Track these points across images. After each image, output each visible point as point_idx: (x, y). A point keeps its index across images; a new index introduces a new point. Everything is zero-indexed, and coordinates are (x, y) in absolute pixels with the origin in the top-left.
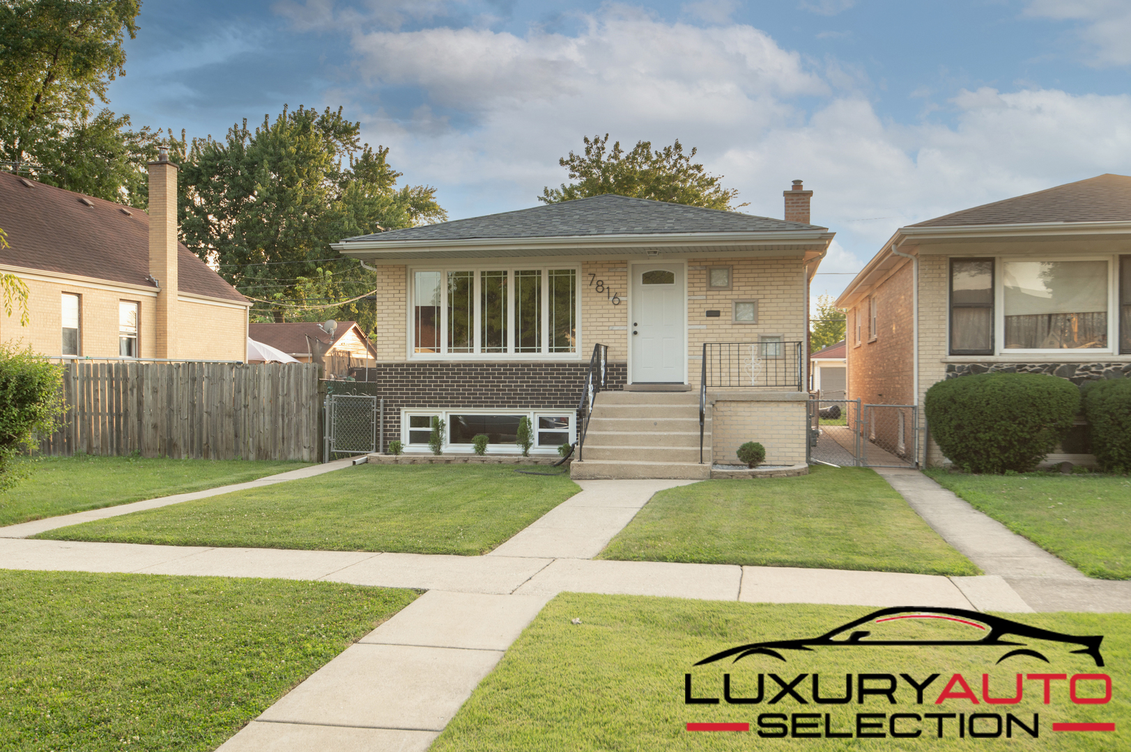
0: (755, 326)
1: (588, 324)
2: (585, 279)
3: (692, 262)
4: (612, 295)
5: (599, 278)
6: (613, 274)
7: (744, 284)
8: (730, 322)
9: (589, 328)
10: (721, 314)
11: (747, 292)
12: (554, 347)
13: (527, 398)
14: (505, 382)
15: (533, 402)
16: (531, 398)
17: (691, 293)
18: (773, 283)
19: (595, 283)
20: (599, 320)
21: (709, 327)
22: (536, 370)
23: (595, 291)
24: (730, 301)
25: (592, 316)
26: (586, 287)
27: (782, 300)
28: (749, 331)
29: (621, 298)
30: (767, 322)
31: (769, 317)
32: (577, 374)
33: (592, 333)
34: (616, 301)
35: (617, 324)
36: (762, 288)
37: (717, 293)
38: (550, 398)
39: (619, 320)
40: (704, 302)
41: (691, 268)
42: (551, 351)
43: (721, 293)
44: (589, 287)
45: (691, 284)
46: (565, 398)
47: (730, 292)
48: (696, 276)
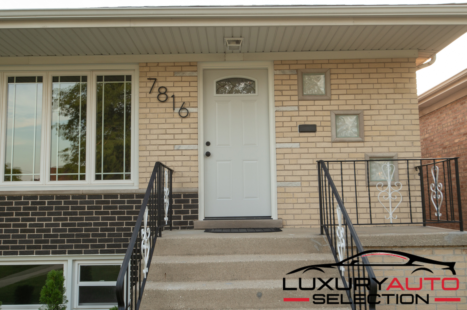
0: (361, 144)
1: (147, 142)
2: (143, 85)
3: (278, 64)
4: (179, 105)
5: (161, 84)
6: (179, 79)
7: (344, 92)
8: (329, 139)
9: (149, 148)
10: (318, 129)
11: (348, 102)
12: (102, 174)
13: (63, 241)
14: (33, 220)
15: (71, 247)
16: (68, 241)
17: (280, 103)
18: (381, 91)
19: (156, 90)
20: (161, 137)
21: (302, 145)
22: (76, 203)
23: (156, 100)
24: (328, 113)
25: (153, 132)
26: (144, 95)
27: (392, 112)
28: (354, 150)
29: (190, 110)
30: (375, 139)
31: (378, 133)
32: (132, 207)
33: (152, 153)
34: (184, 113)
35: (185, 142)
36: (368, 97)
37: (312, 103)
38: (95, 241)
39: (187, 136)
40: (296, 113)
41: (278, 72)
42: (98, 177)
43: (317, 103)
44: (149, 95)
45: (279, 92)
46: (116, 240)
47: (328, 102)
48: (284, 82)
